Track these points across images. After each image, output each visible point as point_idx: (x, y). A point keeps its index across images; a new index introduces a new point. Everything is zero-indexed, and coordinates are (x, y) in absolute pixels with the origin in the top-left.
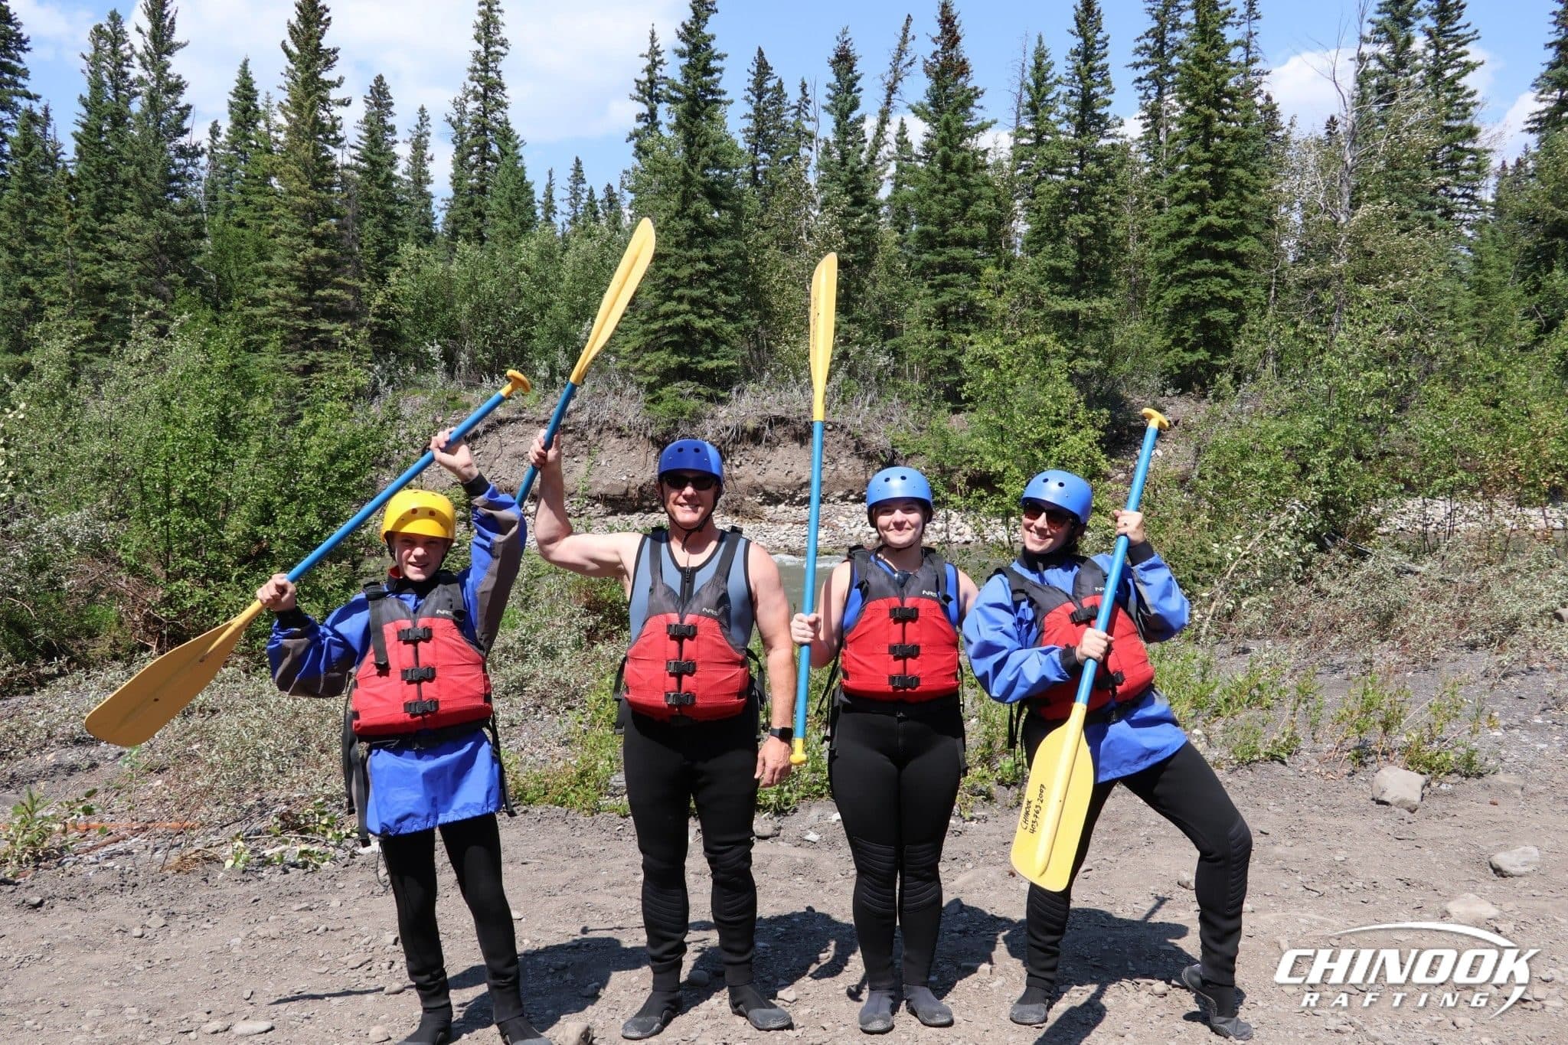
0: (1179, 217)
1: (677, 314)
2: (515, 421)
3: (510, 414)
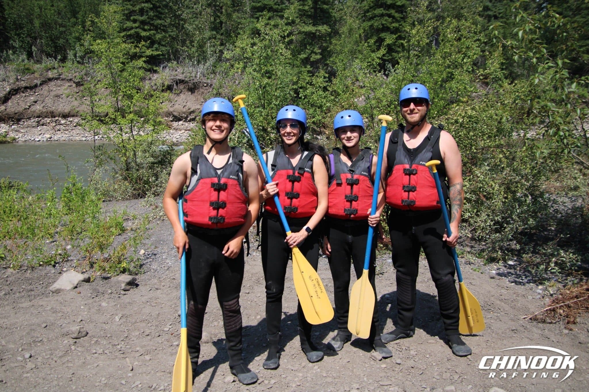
2: (57, 79)
3: (56, 76)
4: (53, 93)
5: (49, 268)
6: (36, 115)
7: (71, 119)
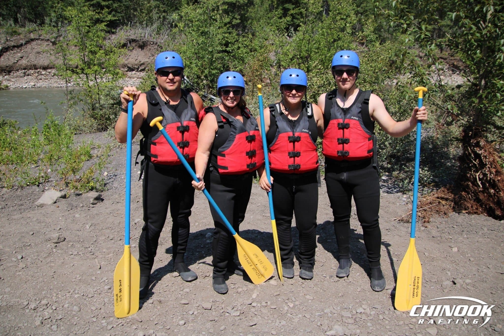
3: (36, 37)
4: (35, 51)
5: (35, 187)
6: (22, 68)
7: (50, 71)
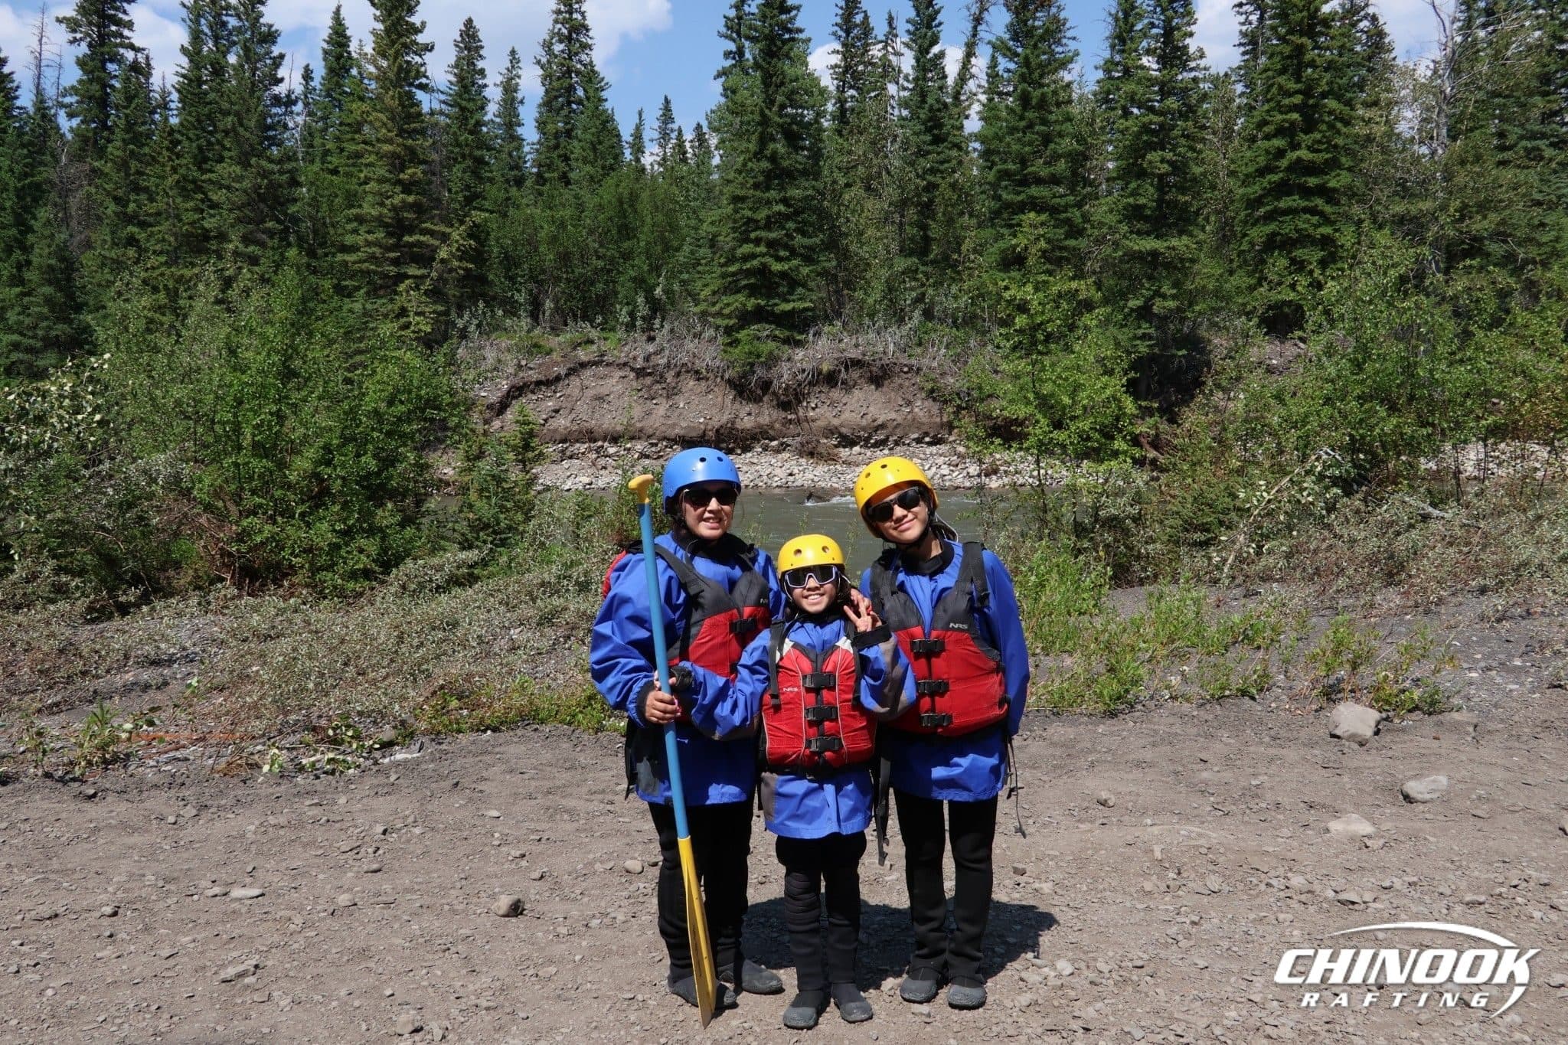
0: (1267, 152)
1: (753, 256)
2: (596, 364)
3: (591, 357)
4: (590, 393)
6: (558, 438)
